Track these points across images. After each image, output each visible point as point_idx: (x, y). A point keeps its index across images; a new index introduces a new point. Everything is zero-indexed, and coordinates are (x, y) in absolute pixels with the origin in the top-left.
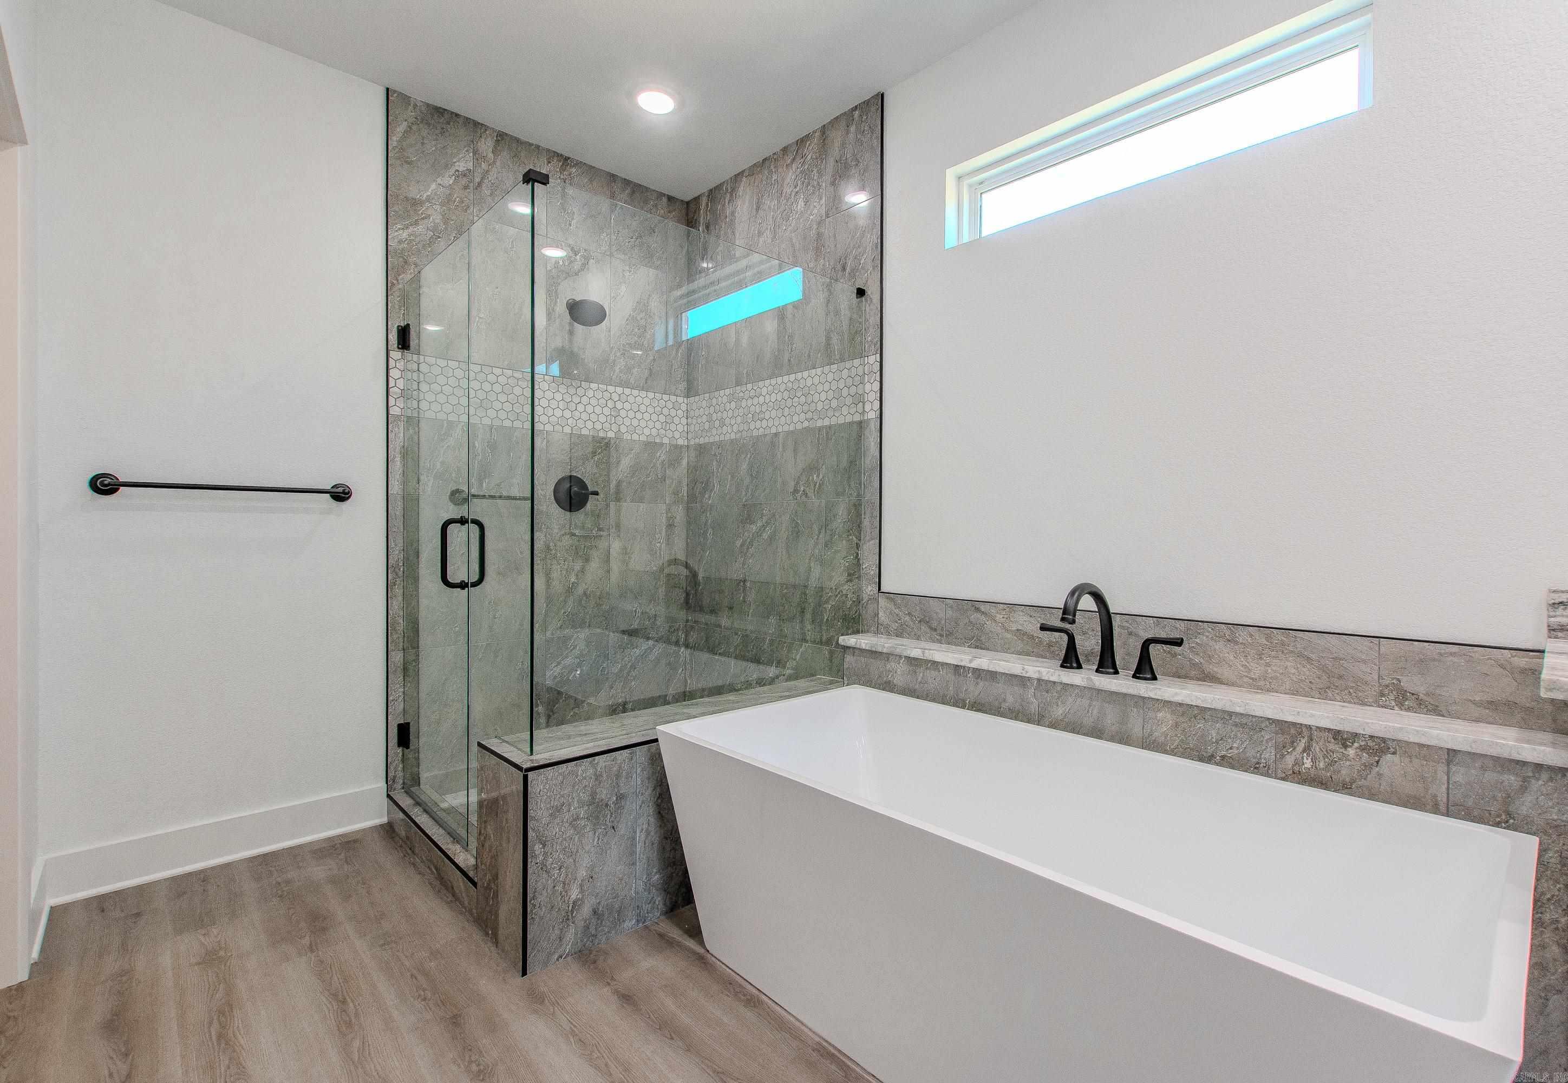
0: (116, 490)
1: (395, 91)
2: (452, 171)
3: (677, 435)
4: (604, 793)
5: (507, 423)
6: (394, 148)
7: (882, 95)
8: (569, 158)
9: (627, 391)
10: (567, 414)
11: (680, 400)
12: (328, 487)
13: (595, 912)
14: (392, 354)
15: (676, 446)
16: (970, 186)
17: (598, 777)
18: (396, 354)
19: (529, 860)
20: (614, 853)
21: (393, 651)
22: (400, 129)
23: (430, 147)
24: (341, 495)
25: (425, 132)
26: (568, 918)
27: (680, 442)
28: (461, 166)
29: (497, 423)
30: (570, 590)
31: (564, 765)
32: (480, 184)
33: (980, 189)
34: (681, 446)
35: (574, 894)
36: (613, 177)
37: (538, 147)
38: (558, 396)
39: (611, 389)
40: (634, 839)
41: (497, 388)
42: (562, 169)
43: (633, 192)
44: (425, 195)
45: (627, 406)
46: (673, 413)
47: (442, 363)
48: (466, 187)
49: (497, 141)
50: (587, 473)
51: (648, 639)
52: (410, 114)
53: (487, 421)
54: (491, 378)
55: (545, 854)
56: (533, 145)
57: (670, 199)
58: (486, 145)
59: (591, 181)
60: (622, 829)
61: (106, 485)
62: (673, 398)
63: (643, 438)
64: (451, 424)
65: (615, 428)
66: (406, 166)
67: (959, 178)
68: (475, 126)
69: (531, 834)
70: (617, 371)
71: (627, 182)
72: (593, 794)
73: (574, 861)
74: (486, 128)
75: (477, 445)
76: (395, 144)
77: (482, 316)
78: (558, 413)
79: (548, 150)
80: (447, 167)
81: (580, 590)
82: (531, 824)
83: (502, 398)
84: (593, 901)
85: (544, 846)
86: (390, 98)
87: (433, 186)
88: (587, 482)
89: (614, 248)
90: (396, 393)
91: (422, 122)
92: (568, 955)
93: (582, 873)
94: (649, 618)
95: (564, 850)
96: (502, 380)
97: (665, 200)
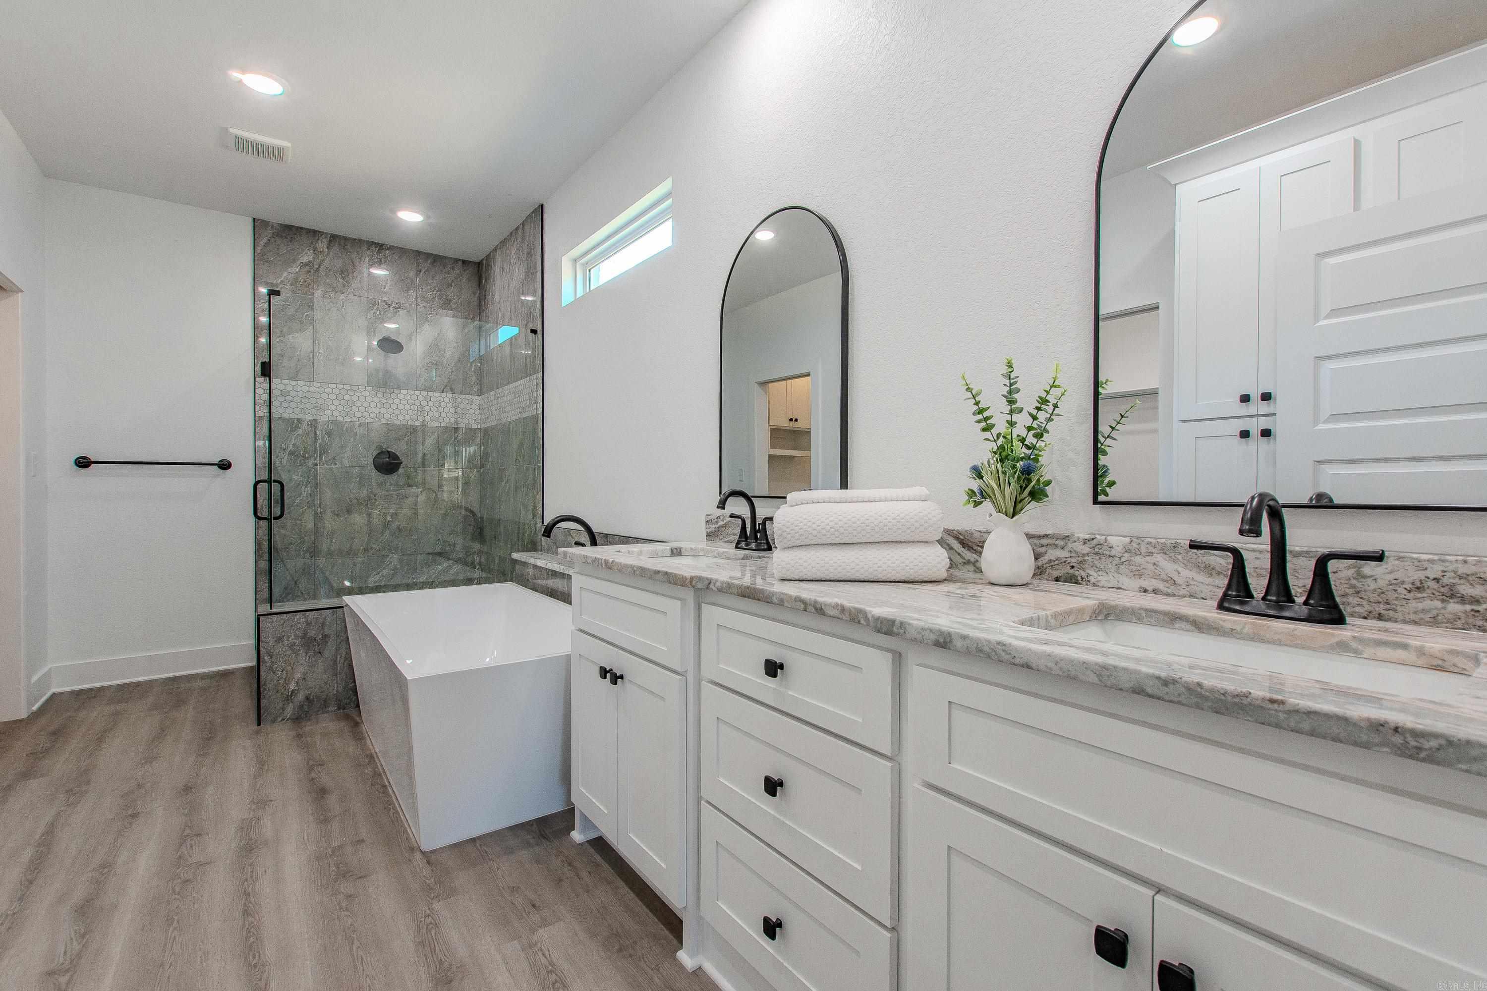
0: (89, 466)
1: (258, 220)
2: (298, 263)
3: (471, 421)
4: (312, 633)
5: (340, 419)
6: (258, 254)
7: (542, 206)
8: (384, 244)
9: (431, 394)
10: (383, 411)
11: (474, 397)
12: (217, 462)
13: (307, 698)
14: (257, 379)
15: (471, 429)
16: (583, 265)
17: (308, 624)
18: (260, 379)
19: (261, 664)
20: (320, 667)
21: (259, 561)
22: (262, 242)
23: (283, 250)
24: (225, 465)
25: (278, 242)
26: (289, 698)
27: (474, 426)
28: (305, 259)
29: (332, 419)
30: (386, 525)
31: (285, 615)
32: (318, 269)
33: (589, 266)
34: (475, 429)
35: (292, 686)
36: (418, 253)
37: (360, 240)
38: (376, 400)
39: (418, 393)
40: (336, 661)
41: (332, 397)
42: (379, 252)
43: (435, 261)
44: (280, 281)
45: (431, 404)
46: (468, 407)
47: (294, 383)
48: (309, 272)
49: (330, 241)
50: (399, 449)
51: (449, 559)
52: (269, 232)
53: (325, 418)
54: (328, 390)
55: (272, 662)
56: (356, 239)
57: (464, 262)
58: (322, 245)
59: (400, 257)
60: (327, 654)
61: (81, 463)
62: (469, 397)
63: (444, 425)
64: (299, 421)
65: (420, 418)
66: (266, 264)
67: (575, 261)
68: (314, 234)
69: (262, 650)
70: (423, 380)
71: (429, 255)
72: (305, 633)
73: (292, 668)
74: (321, 233)
75: (318, 433)
76: (259, 251)
77: (321, 351)
78: (376, 410)
79: (368, 242)
80: (294, 261)
81: (394, 526)
82: (262, 644)
83: (336, 402)
84: (306, 692)
85: (271, 658)
86: (256, 224)
87: (285, 274)
88: (399, 455)
89: (419, 300)
90: (260, 403)
91: (277, 236)
92: (288, 720)
93: (298, 675)
94: (450, 545)
95: (285, 661)
96: (336, 391)
97: (460, 263)
